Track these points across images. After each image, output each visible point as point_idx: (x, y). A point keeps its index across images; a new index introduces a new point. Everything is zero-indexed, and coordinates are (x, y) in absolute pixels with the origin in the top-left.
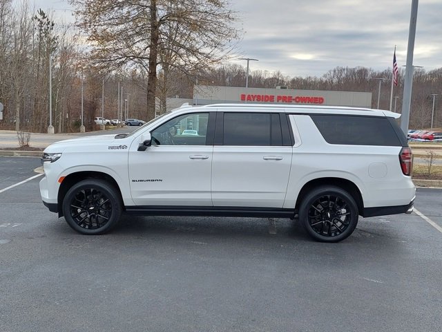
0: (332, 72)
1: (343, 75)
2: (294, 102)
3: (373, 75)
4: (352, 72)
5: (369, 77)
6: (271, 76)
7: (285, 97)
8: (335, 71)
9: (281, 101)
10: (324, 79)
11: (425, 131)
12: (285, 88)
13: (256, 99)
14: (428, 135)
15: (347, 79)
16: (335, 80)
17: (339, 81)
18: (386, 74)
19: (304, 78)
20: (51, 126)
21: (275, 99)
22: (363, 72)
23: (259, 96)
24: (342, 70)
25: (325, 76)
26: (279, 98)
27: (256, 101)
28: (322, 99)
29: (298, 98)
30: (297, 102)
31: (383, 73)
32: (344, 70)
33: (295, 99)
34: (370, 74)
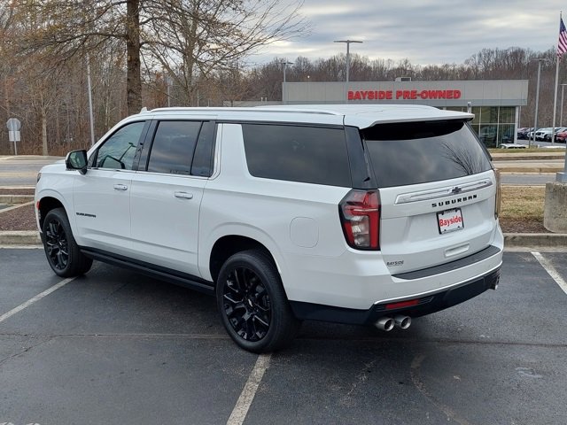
0: (477, 58)
1: (492, 60)
2: (419, 98)
3: (532, 57)
4: (504, 55)
5: (526, 60)
7: (407, 92)
8: (480, 55)
9: (401, 98)
10: (466, 67)
12: (407, 80)
13: (367, 96)
15: (497, 65)
16: (481, 68)
17: (487, 67)
18: (550, 55)
19: (439, 66)
21: (394, 95)
22: (518, 54)
23: (371, 92)
24: (490, 53)
25: (467, 62)
26: (399, 94)
27: (367, 99)
28: (458, 92)
29: (424, 92)
30: (423, 98)
31: (545, 54)
32: (493, 53)
33: (421, 95)
34: (527, 56)
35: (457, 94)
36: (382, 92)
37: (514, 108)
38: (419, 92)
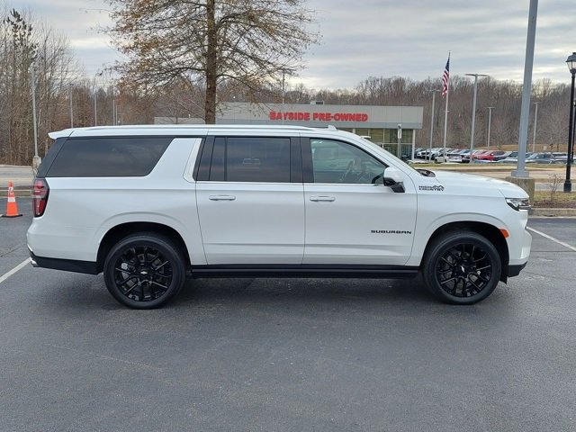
0: (364, 84)
1: (377, 87)
2: (333, 120)
3: (412, 86)
4: (388, 83)
5: (406, 89)
6: (293, 89)
7: (322, 114)
8: (367, 82)
9: (317, 119)
10: (356, 92)
11: (482, 151)
12: (321, 103)
13: (288, 117)
14: (485, 155)
15: (381, 91)
16: (368, 93)
17: (373, 94)
18: (426, 85)
19: (332, 91)
20: (37, 156)
21: (311, 117)
22: (399, 83)
23: (292, 114)
24: (375, 81)
25: (356, 88)
26: (316, 115)
27: (288, 119)
28: (366, 116)
29: (337, 115)
30: (336, 120)
31: (422, 84)
32: (378, 80)
33: (334, 117)
34: (407, 84)
35: (365, 117)
36: (300, 114)
37: (411, 130)
38: (333, 115)
